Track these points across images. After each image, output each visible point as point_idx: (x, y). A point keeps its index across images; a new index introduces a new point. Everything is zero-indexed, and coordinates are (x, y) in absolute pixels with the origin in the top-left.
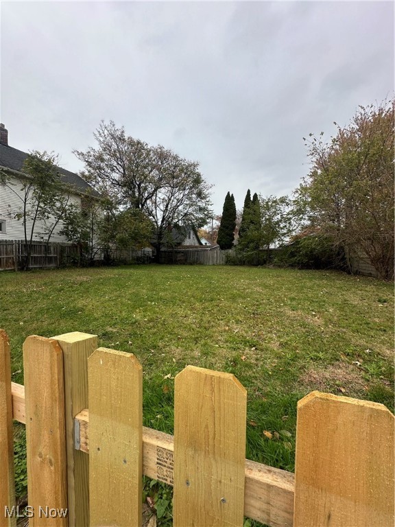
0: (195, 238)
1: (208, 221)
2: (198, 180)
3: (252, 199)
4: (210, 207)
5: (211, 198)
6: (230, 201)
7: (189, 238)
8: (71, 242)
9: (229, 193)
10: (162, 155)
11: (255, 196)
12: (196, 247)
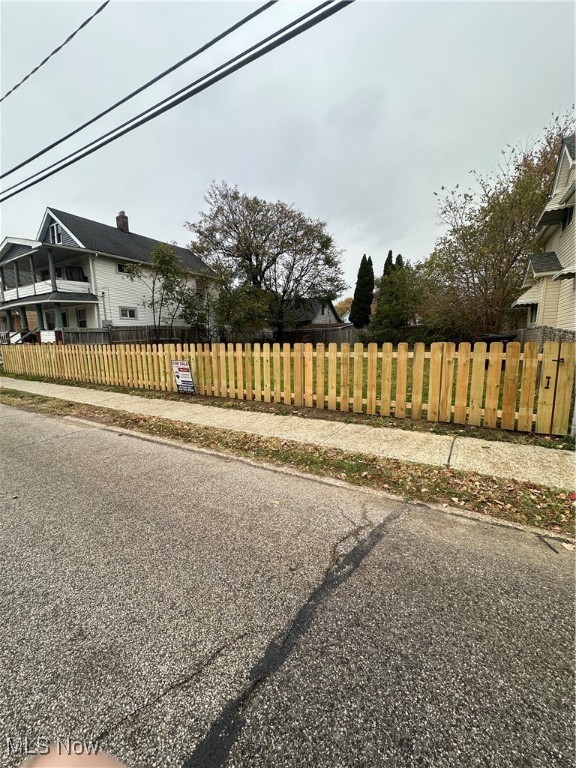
0: (331, 314)
2: (326, 243)
3: (394, 262)
6: (366, 266)
7: (323, 314)
8: (189, 325)
11: (399, 258)
12: (333, 326)
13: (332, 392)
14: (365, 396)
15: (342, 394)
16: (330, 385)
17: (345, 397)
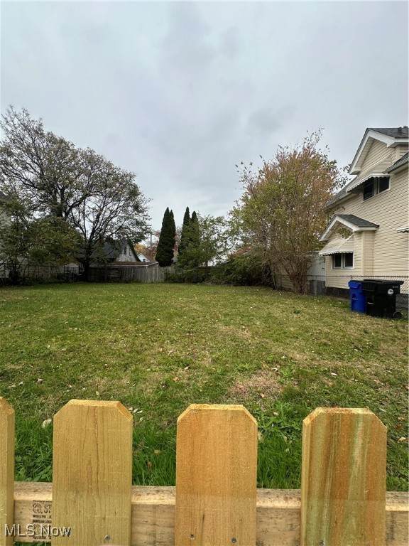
0: (131, 254)
1: (145, 236)
2: (134, 192)
3: (191, 217)
4: (147, 221)
5: (148, 212)
6: (169, 217)
7: (125, 253)
9: (168, 209)
10: (92, 160)
11: (194, 214)
12: (133, 264)
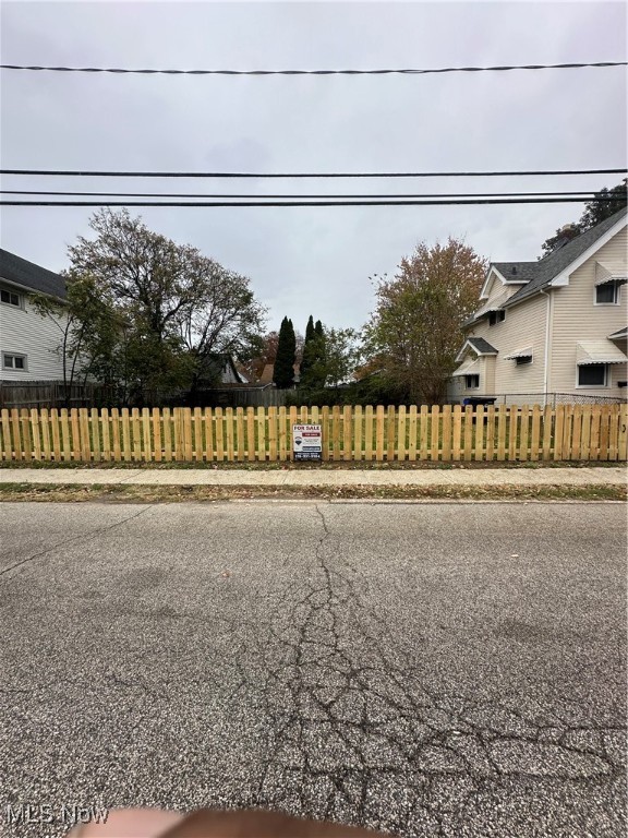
3: (315, 326)
6: (287, 326)
7: (225, 372)
9: (286, 318)
11: (319, 324)
12: (234, 386)
13: (479, 446)
14: (507, 447)
15: (488, 446)
16: (477, 440)
17: (491, 449)
